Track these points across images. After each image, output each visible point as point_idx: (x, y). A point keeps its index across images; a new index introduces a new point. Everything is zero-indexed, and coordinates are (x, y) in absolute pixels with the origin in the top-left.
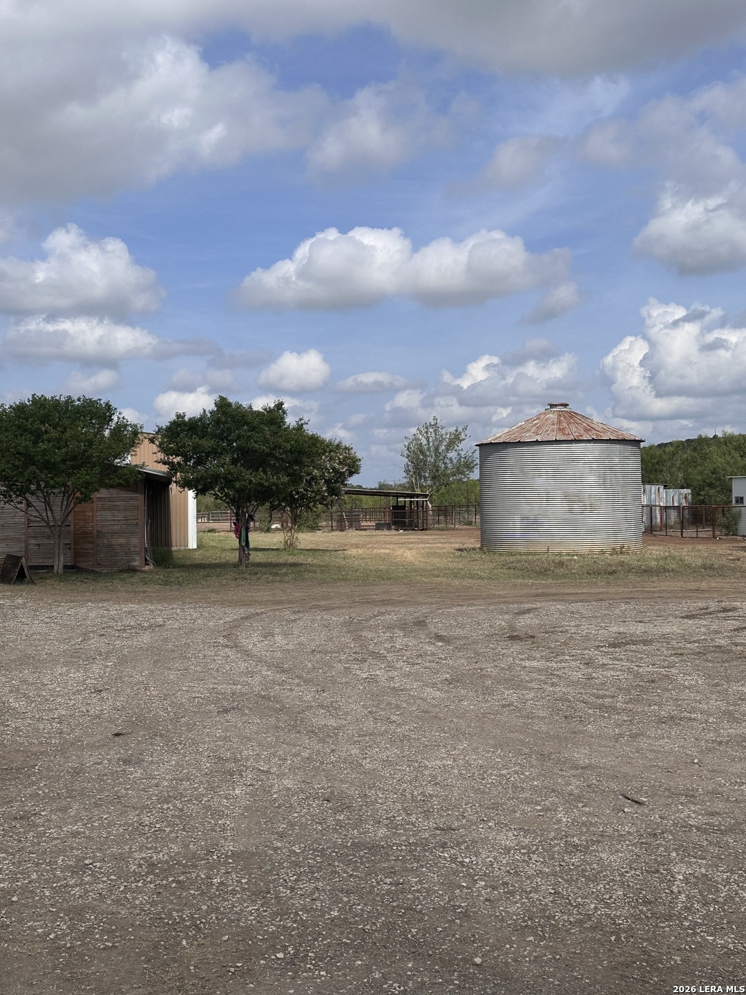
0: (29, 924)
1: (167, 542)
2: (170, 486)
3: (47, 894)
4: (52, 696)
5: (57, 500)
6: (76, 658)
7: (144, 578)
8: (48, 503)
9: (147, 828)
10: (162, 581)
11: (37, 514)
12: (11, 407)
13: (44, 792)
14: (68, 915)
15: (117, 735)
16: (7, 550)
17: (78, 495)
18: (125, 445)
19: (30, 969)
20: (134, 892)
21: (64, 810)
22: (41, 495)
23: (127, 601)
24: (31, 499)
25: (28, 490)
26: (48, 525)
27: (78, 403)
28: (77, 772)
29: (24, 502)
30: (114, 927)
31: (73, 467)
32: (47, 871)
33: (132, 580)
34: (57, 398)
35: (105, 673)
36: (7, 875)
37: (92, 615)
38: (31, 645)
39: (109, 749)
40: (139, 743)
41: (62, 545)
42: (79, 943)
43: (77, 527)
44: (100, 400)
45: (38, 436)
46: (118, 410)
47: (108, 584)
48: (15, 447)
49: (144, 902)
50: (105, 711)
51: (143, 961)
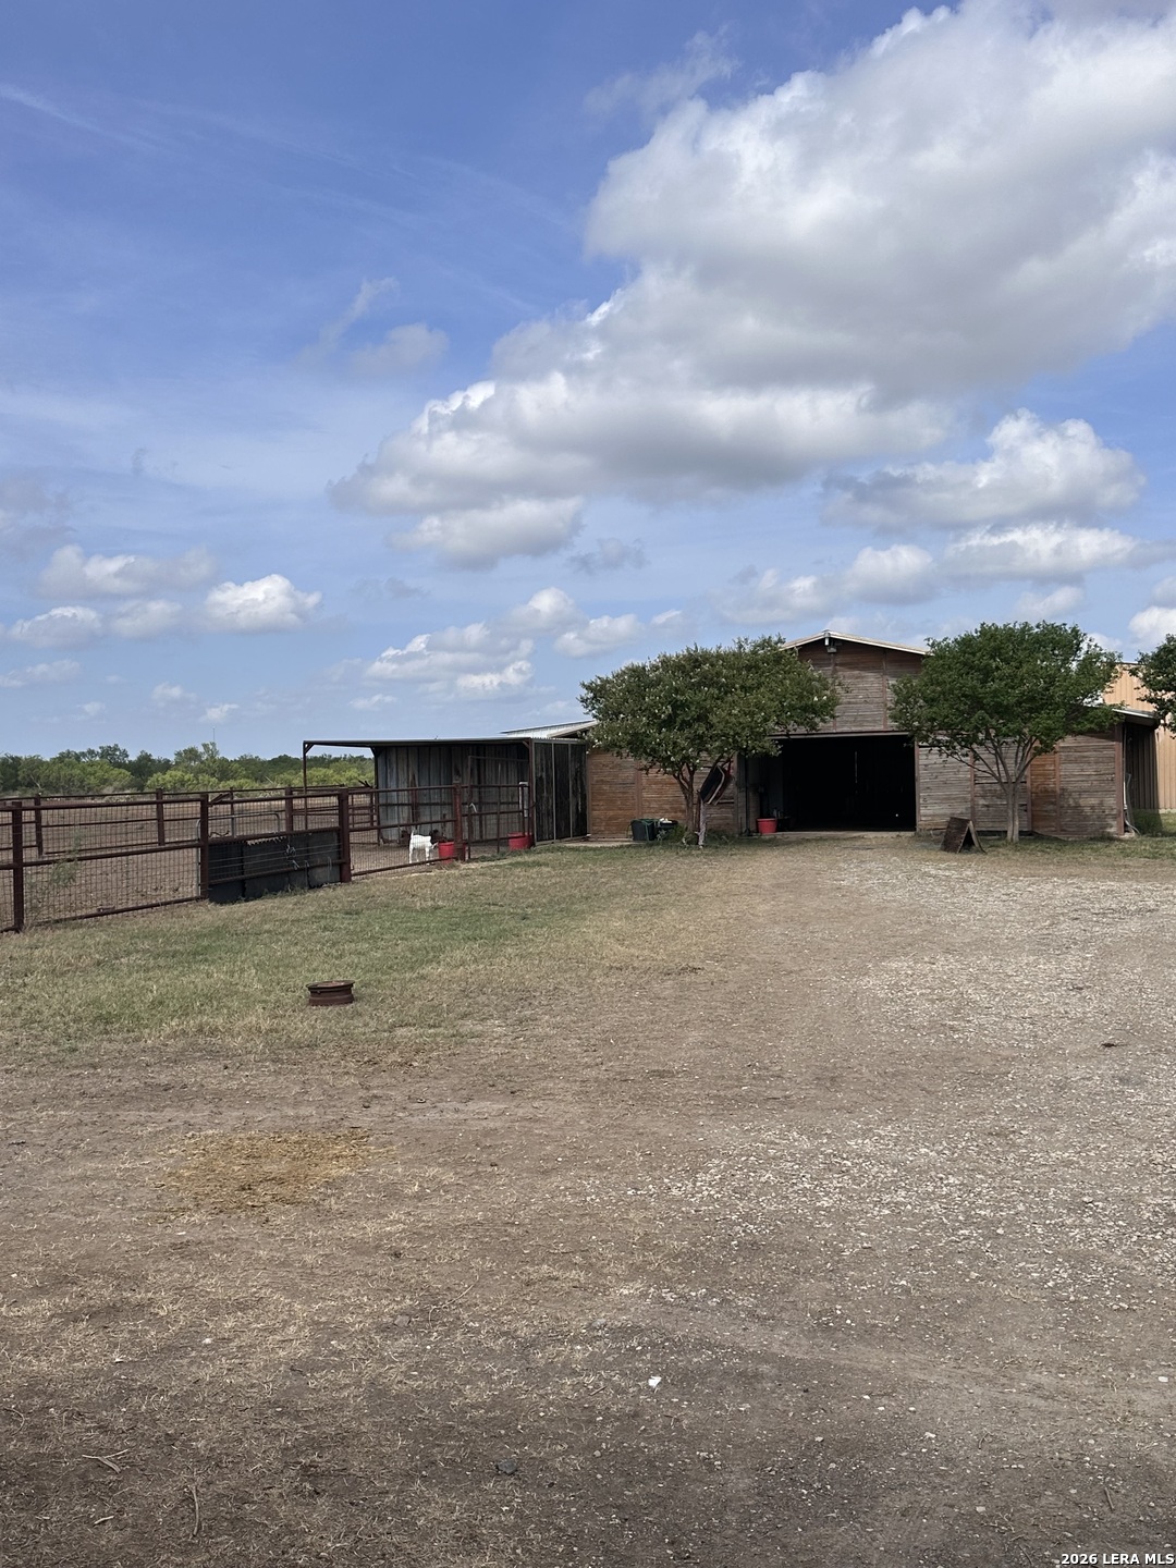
0: (1021, 1265)
1: (1154, 804)
2: (1157, 731)
3: (1040, 1231)
4: (1020, 990)
5: (1010, 751)
6: (1044, 945)
7: (1124, 849)
8: (998, 755)
9: (1160, 1168)
10: (1150, 852)
11: (986, 769)
12: (956, 640)
13: (1021, 1106)
14: (1068, 1261)
15: (1109, 1045)
16: (948, 812)
17: (1037, 744)
18: (1099, 679)
19: (1028, 1320)
20: (1150, 1246)
21: (1050, 1131)
22: (991, 745)
23: (1104, 877)
24: (980, 750)
25: (975, 739)
26: (1000, 782)
27: (1037, 630)
28: (1061, 1087)
29: (971, 754)
30: (1128, 1286)
31: (1031, 710)
32: (1037, 1204)
33: (1108, 851)
34: (1011, 626)
35: (1084, 967)
36: (987, 1201)
37: (1061, 892)
38: (987, 926)
39: (1099, 1062)
40: (1138, 1058)
41: (1017, 806)
42: (1086, 1298)
43: (1035, 784)
44: (1064, 624)
45: (987, 674)
46: (1089, 636)
47: (1076, 856)
48: (961, 688)
49: (1166, 1260)
50: (1089, 1015)
51: (1171, 1334)
